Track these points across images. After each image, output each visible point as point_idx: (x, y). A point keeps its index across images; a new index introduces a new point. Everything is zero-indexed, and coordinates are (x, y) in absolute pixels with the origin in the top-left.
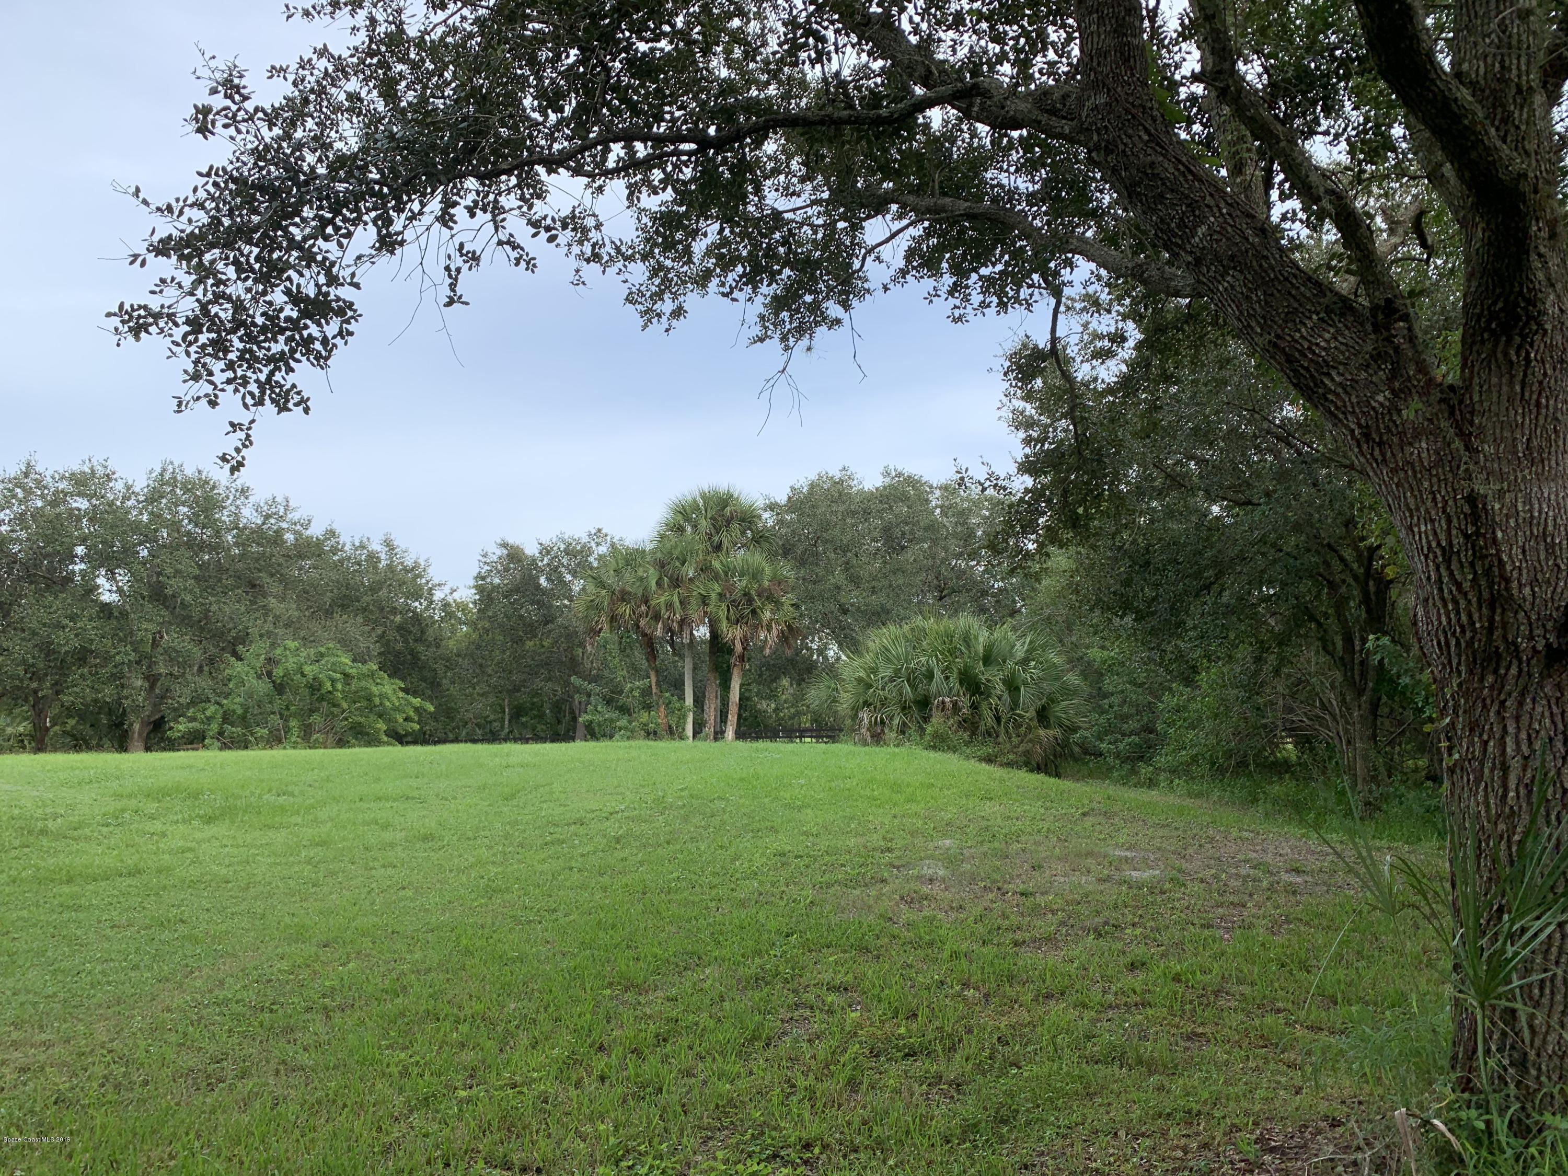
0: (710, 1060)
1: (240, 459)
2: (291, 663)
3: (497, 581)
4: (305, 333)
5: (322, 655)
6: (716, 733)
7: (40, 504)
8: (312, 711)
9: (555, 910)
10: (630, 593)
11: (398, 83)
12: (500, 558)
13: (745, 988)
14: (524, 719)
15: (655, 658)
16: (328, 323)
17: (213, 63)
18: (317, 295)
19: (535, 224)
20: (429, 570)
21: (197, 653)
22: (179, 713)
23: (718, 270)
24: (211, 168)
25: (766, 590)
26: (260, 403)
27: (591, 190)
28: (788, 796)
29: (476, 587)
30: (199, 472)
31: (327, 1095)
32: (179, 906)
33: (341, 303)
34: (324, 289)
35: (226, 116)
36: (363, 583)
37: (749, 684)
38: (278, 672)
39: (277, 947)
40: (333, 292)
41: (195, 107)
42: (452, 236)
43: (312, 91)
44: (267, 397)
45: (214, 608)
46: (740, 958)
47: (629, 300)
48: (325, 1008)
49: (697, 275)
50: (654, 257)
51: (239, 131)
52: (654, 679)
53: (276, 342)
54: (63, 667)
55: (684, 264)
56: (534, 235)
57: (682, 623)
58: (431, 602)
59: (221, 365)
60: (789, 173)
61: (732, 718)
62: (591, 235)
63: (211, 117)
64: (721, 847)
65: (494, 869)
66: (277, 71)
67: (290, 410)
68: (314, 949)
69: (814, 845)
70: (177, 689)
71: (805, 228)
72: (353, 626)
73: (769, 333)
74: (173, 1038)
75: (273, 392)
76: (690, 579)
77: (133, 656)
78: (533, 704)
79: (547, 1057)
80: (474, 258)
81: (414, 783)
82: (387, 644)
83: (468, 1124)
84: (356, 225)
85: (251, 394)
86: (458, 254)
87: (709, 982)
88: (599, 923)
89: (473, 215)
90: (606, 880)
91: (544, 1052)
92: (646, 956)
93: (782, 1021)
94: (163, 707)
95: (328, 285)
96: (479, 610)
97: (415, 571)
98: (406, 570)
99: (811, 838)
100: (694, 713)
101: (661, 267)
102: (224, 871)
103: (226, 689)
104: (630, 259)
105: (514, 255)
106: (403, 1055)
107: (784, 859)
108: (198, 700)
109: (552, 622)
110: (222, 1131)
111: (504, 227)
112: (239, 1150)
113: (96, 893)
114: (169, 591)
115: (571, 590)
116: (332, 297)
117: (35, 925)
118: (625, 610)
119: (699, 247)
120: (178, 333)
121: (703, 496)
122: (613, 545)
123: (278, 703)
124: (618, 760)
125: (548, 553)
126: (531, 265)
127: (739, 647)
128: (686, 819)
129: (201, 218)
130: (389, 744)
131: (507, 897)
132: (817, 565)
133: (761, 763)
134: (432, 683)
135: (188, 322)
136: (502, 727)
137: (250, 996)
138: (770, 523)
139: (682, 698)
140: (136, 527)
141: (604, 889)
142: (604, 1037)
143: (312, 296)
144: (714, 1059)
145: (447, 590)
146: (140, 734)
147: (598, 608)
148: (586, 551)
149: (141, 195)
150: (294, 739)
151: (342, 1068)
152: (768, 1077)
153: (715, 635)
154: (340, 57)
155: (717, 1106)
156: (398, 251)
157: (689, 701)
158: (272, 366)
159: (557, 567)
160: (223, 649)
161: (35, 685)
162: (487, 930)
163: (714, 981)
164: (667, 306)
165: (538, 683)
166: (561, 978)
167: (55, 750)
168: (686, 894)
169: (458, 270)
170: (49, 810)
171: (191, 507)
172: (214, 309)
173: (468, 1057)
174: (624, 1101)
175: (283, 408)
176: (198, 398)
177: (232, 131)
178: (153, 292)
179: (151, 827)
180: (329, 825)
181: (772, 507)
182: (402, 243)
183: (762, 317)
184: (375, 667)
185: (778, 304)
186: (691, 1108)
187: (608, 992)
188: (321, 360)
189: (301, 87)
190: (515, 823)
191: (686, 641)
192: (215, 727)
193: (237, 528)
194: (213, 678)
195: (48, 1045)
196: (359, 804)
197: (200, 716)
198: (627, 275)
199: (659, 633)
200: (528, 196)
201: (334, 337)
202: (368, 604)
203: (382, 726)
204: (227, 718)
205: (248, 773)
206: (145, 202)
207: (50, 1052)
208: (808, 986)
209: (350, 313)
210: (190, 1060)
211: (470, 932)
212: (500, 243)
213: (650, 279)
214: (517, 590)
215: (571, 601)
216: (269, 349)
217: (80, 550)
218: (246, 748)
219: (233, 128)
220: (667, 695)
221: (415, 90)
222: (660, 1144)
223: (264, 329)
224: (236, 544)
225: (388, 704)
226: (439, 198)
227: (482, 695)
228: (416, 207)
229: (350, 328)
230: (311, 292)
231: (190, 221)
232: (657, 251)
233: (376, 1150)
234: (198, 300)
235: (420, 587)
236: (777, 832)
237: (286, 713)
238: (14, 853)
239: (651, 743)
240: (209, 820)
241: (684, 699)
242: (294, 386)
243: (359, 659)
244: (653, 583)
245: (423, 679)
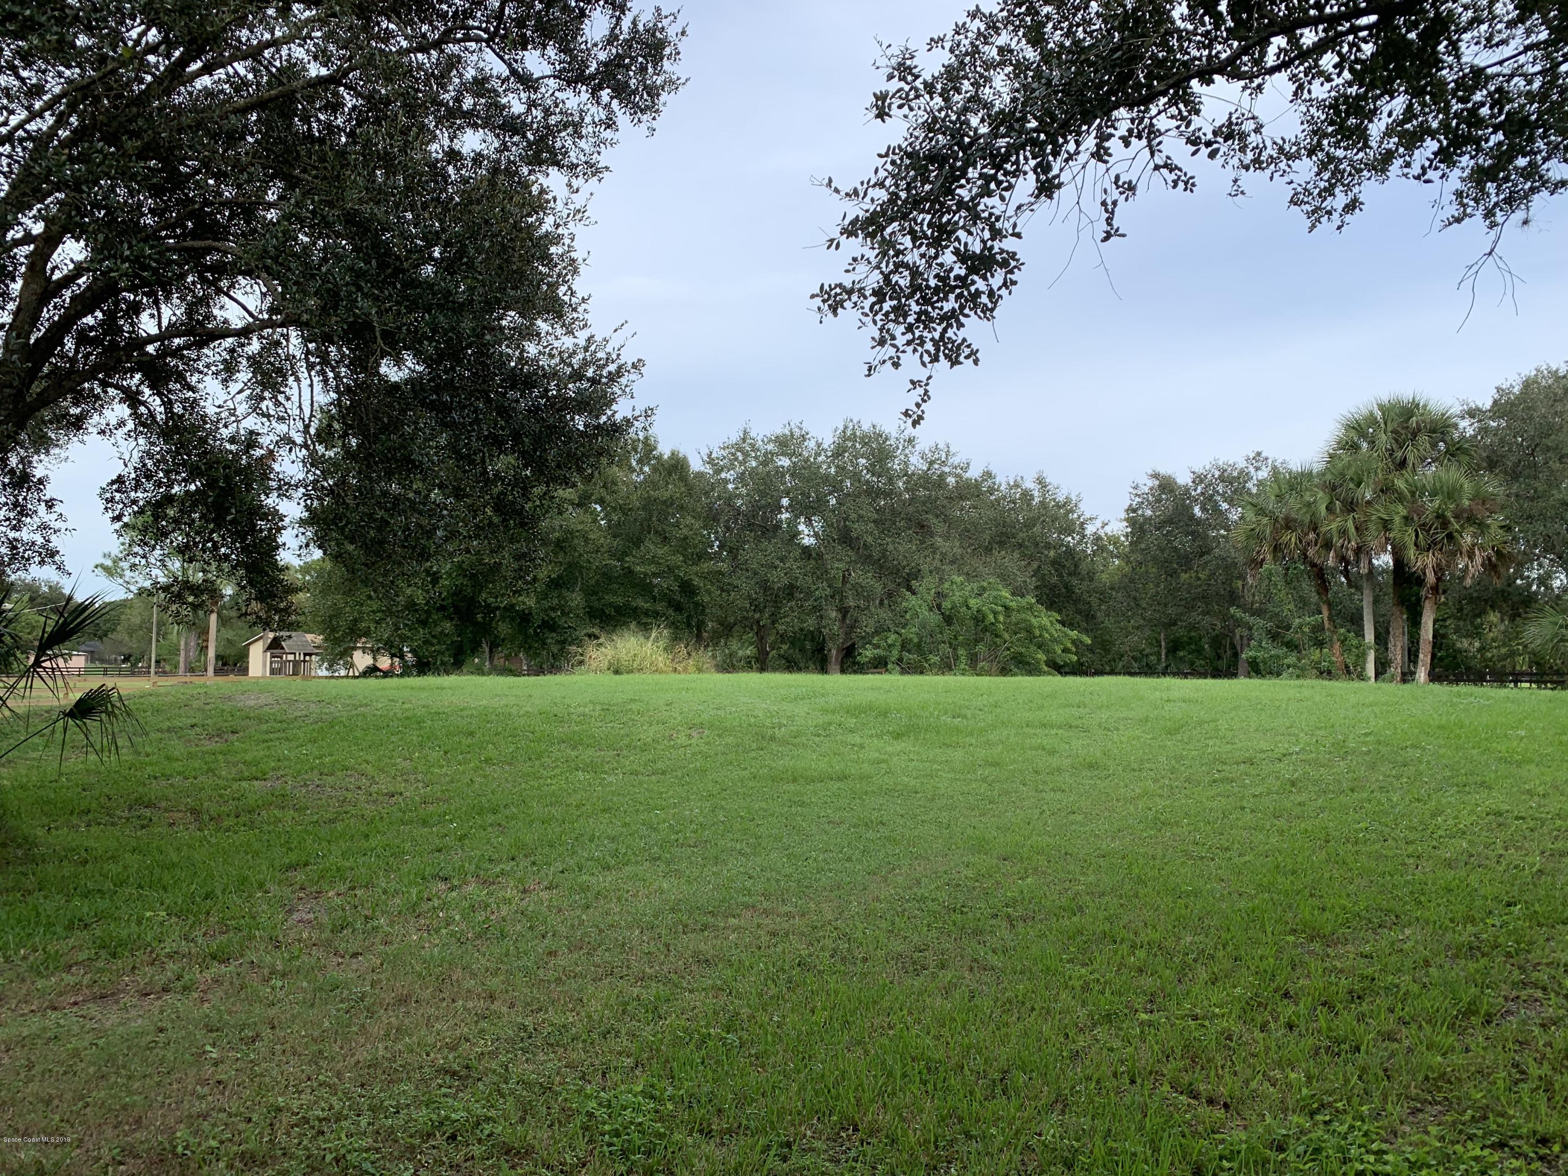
0: (1415, 1027)
1: (920, 413)
2: (957, 597)
3: (1149, 513)
4: (973, 289)
5: (984, 589)
6: (1403, 674)
7: (754, 464)
8: (977, 641)
9: (1227, 849)
10: (1295, 520)
11: (1044, 25)
12: (1151, 489)
13: (1456, 956)
14: (1181, 654)
15: (1327, 590)
16: (993, 276)
17: (889, 52)
18: (982, 251)
19: (1193, 141)
20: (1080, 505)
21: (878, 588)
22: (867, 640)
23: (1401, 150)
24: (889, 147)
25: (1465, 510)
26: (935, 359)
27: (1249, 91)
28: (1503, 748)
29: (1127, 520)
30: (874, 427)
31: (1017, 996)
32: (880, 810)
33: (1005, 255)
34: (989, 243)
35: (900, 97)
36: (1018, 521)
37: (1444, 620)
38: (947, 604)
39: (962, 856)
40: (997, 245)
41: (875, 95)
42: (1108, 170)
43: (967, 54)
44: (941, 354)
45: (890, 547)
46: (1447, 922)
47: (1295, 201)
48: (1009, 917)
49: (1375, 159)
50: (1323, 150)
51: (911, 109)
52: (1326, 613)
53: (947, 301)
54: (777, 603)
55: (1359, 150)
56: (1194, 154)
57: (1358, 551)
58: (1084, 536)
59: (902, 328)
60: (1494, 18)
61: (1425, 657)
62: (1249, 139)
63: (888, 101)
64: (1418, 800)
65: (1161, 803)
66: (936, 42)
67: (961, 363)
68: (995, 861)
69: (1540, 806)
70: (864, 621)
71: (1516, 79)
72: (1010, 560)
73: (1469, 210)
74: (884, 925)
75: (946, 348)
76: (1368, 502)
77: (828, 591)
78: (1191, 638)
79: (1228, 995)
80: (1131, 188)
81: (1075, 712)
82: (1043, 578)
83: (1151, 1047)
84: (1018, 177)
85: (927, 352)
86: (1114, 186)
87: (1410, 944)
88: (1278, 867)
89: (1127, 144)
90: (1282, 823)
91: (1225, 989)
92: (1333, 907)
93: (1506, 998)
94: (853, 635)
95: (993, 239)
96: (1131, 543)
97: (1067, 507)
98: (1058, 506)
99: (1536, 798)
100: (1376, 651)
101: (1331, 158)
102: (913, 782)
103: (903, 621)
104: (1296, 156)
105: (1171, 177)
106: (1083, 971)
107: (1501, 820)
108: (881, 630)
109: (1208, 552)
110: (929, 1012)
111: (1160, 151)
112: (945, 1032)
113: (815, 792)
114: (854, 535)
115: (1227, 519)
116: (996, 250)
117: (772, 815)
118: (1290, 538)
119: (1376, 129)
120: (867, 304)
121: (1381, 407)
122: (1274, 468)
123: (948, 633)
124: (1289, 699)
125: (1201, 481)
126: (1189, 185)
127: (1431, 578)
128: (1372, 767)
129: (882, 195)
130: (1050, 674)
131: (1178, 831)
132: (1536, 478)
133: (1465, 710)
134: (1087, 616)
135: (875, 293)
136: (1159, 660)
137: (943, 896)
138: (1470, 432)
139: (1360, 634)
140: (826, 478)
141: (1281, 832)
142: (1289, 984)
143: (978, 252)
144: (1420, 1026)
145: (1098, 524)
146: (836, 659)
147: (1260, 538)
148: (1244, 476)
149: (833, 185)
150: (962, 666)
151: (1028, 974)
152: (1490, 1056)
153: (1399, 563)
154: (991, 14)
155: (1427, 1078)
156: (1055, 195)
157: (1369, 637)
158: (944, 325)
159: (1212, 496)
160: (899, 584)
161: (757, 616)
162: (1158, 861)
163: (1417, 942)
164: (1340, 200)
165: (1195, 617)
166: (1239, 919)
167: (775, 670)
168: (1377, 846)
169: (1115, 203)
170: (775, 720)
171: (868, 459)
172: (895, 278)
173: (1147, 982)
174: (1317, 1054)
175: (955, 362)
176: (884, 362)
177: (906, 110)
178: (847, 271)
179: (850, 738)
180: (1000, 747)
181: (1472, 413)
182: (1059, 186)
183: (1459, 194)
184: (1033, 601)
185: (1480, 176)
186: (1396, 1075)
187: (1291, 938)
188: (987, 312)
189: (957, 52)
190: (1180, 758)
191: (1364, 571)
192: (895, 653)
193: (906, 475)
194: (893, 611)
195: (789, 916)
196: (1026, 730)
197: (883, 644)
198: (1292, 176)
199: (1331, 562)
200: (1185, 114)
201: (999, 289)
202: (1024, 541)
203: (1041, 656)
204: (905, 646)
205: (927, 696)
206: (837, 191)
207: (791, 922)
208: (1539, 964)
209: (1013, 263)
210: (898, 946)
211: (1141, 862)
212: (1157, 168)
213: (1318, 174)
214: (1169, 521)
215: (1228, 530)
216: (941, 309)
217: (785, 502)
218: (922, 673)
219: (906, 107)
220: (1342, 631)
221: (1062, 29)
222: (1361, 1105)
223: (937, 290)
224: (907, 490)
225: (1047, 635)
226: (1094, 134)
227: (1138, 628)
228: (1071, 147)
229: (1013, 277)
230: (977, 248)
231: (872, 200)
232: (1325, 142)
233: (1065, 1054)
234: (882, 273)
235: (1073, 522)
236: (1490, 788)
237: (954, 642)
238: (753, 754)
239: (1326, 683)
240: (898, 736)
241: (1363, 636)
242: (964, 340)
243: (1018, 592)
244: (1323, 508)
245: (1079, 612)
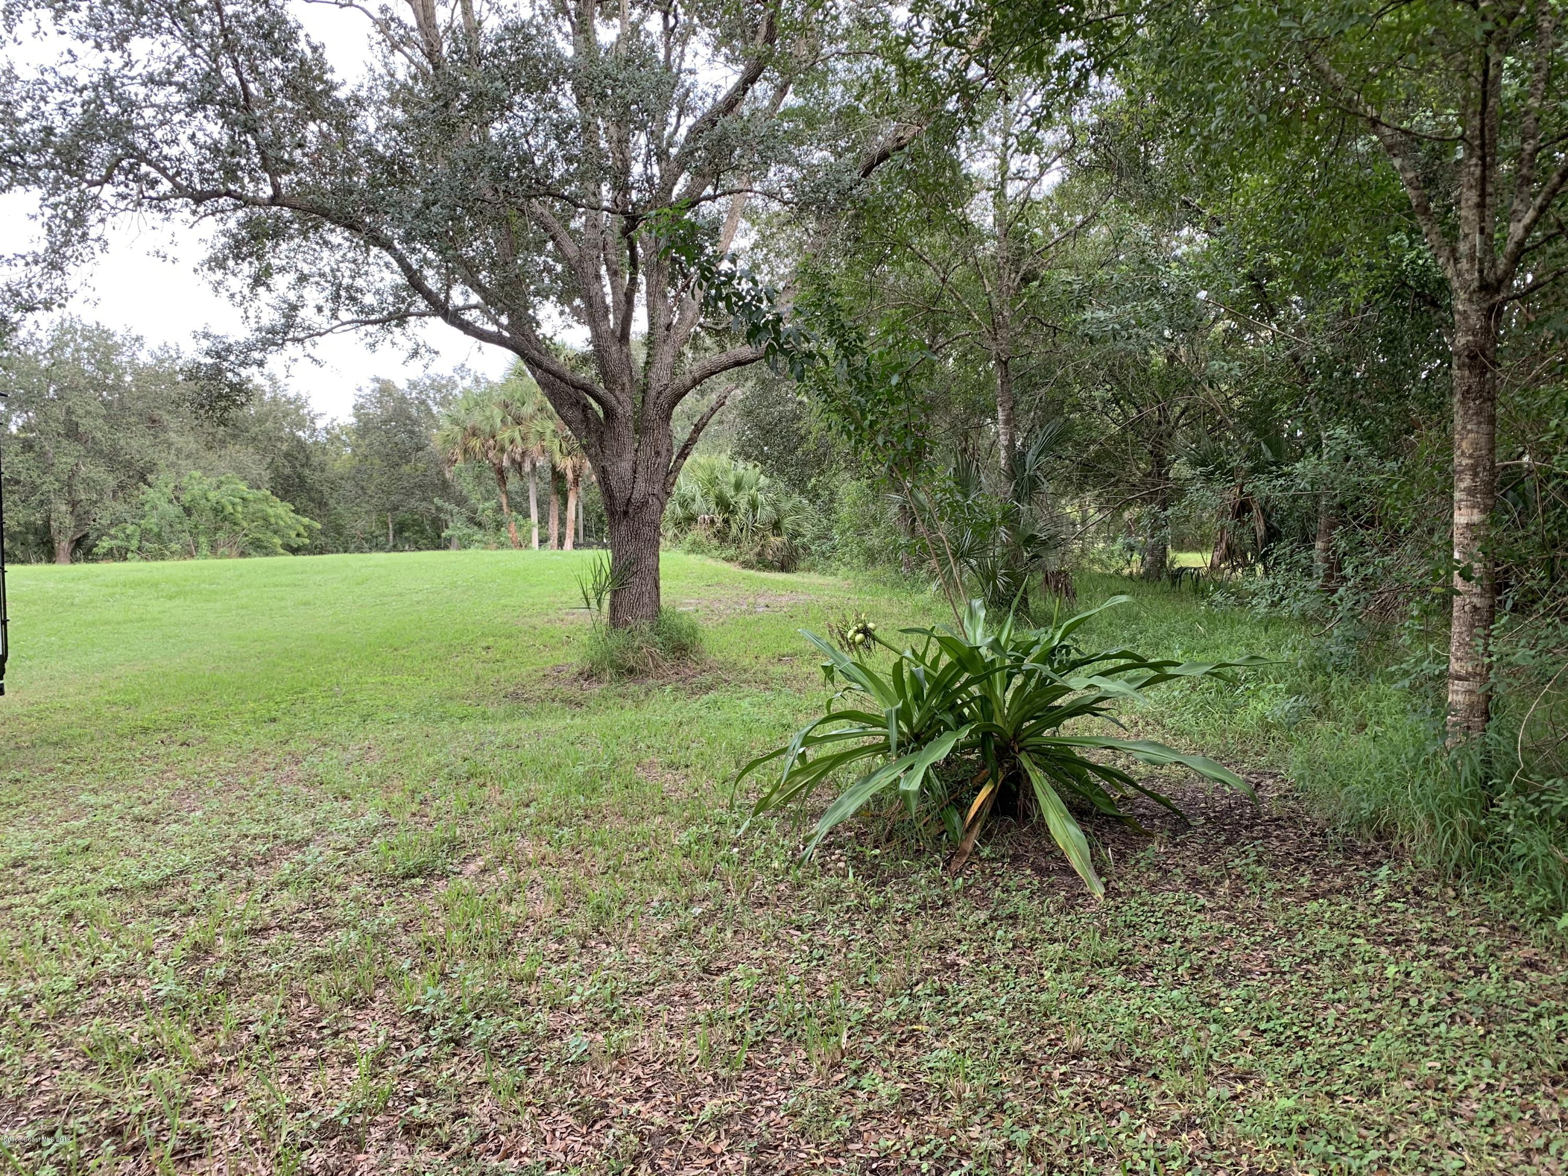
2: (196, 491)
3: (372, 411)
5: (222, 482)
6: (557, 544)
8: (217, 529)
10: (479, 430)
12: (373, 391)
15: (503, 483)
20: (310, 401)
21: (111, 482)
22: (101, 532)
29: (354, 415)
38: (186, 498)
45: (122, 442)
52: (504, 500)
57: (523, 454)
58: (314, 430)
61: (570, 533)
70: (96, 512)
72: (245, 455)
76: (529, 418)
77: (56, 485)
78: (414, 521)
82: (277, 470)
94: (86, 527)
96: (359, 435)
97: (297, 403)
98: (289, 402)
100: (539, 529)
103: (140, 512)
108: (117, 521)
109: (422, 449)
114: (81, 430)
118: (476, 443)
123: (188, 523)
125: (416, 387)
127: (570, 476)
130: (283, 554)
134: (319, 504)
136: (387, 539)
139: (527, 516)
145: (328, 418)
146: (66, 550)
147: (454, 442)
148: (451, 384)
150: (203, 552)
153: (553, 465)
157: (534, 519)
159: (424, 400)
160: (133, 478)
165: (413, 503)
180: (246, 599)
184: (268, 492)
191: (528, 469)
192: (135, 543)
194: (128, 503)
197: (120, 534)
202: (257, 435)
203: (277, 541)
204: (144, 535)
214: (389, 420)
218: (163, 559)
220: (516, 514)
224: (136, 386)
225: (282, 523)
227: (366, 513)
235: (303, 417)
237: (194, 531)
239: (503, 552)
241: (530, 518)
243: (255, 485)
244: (498, 421)
245: (312, 500)
